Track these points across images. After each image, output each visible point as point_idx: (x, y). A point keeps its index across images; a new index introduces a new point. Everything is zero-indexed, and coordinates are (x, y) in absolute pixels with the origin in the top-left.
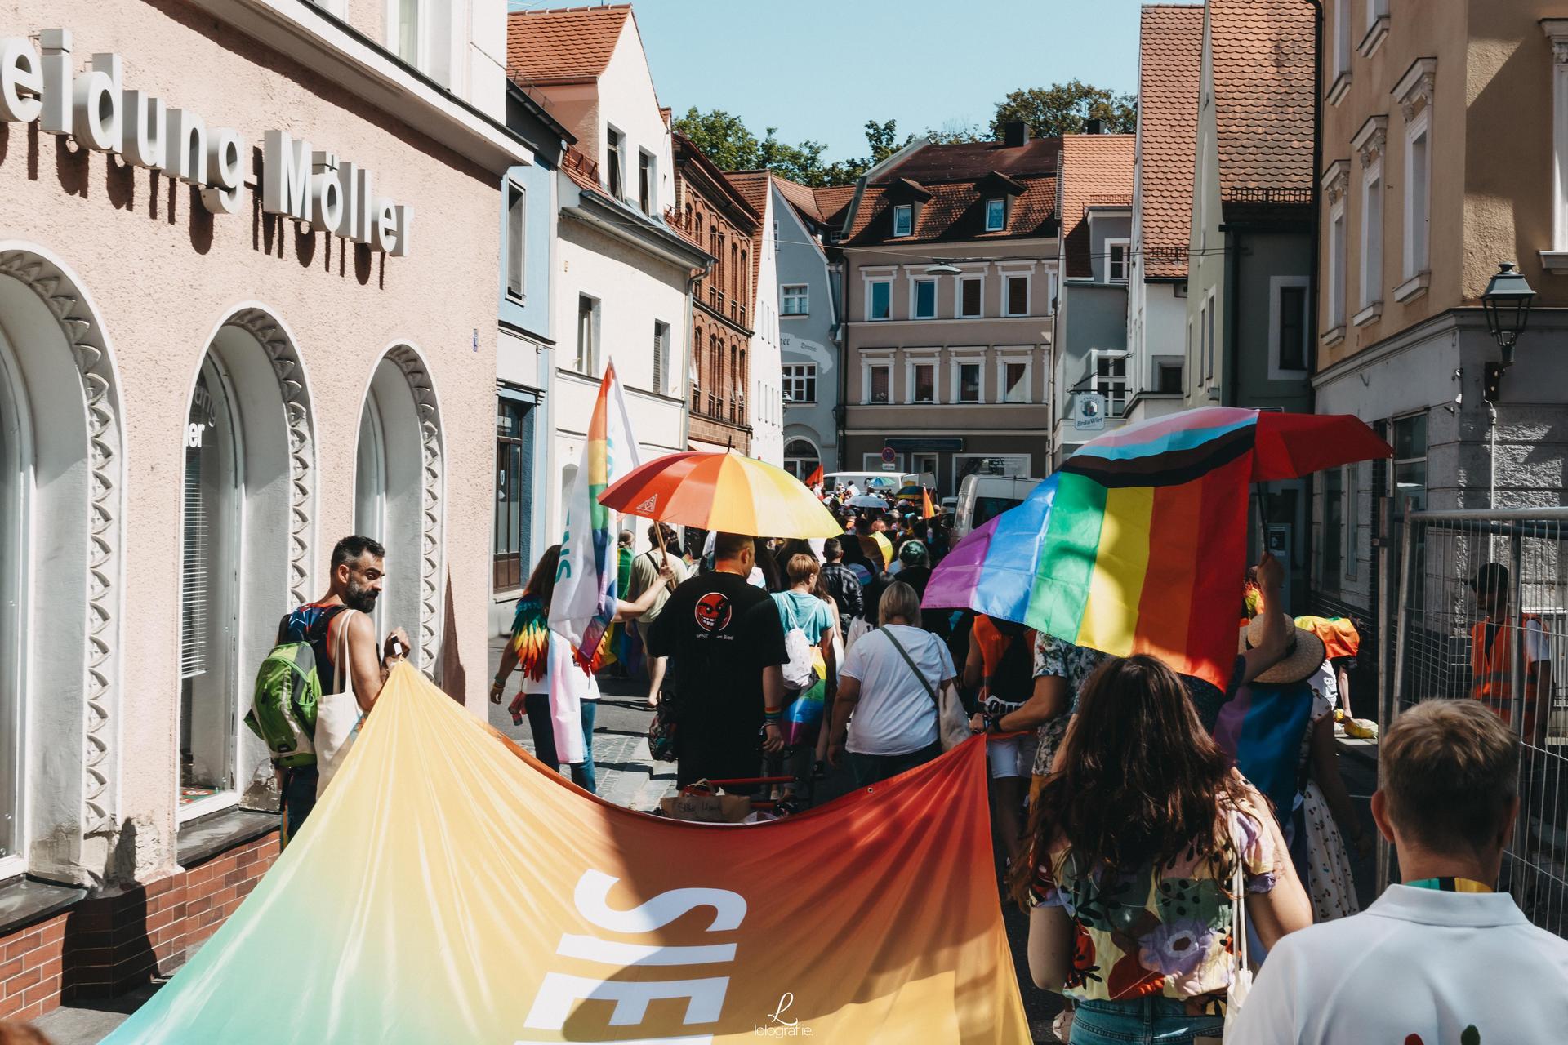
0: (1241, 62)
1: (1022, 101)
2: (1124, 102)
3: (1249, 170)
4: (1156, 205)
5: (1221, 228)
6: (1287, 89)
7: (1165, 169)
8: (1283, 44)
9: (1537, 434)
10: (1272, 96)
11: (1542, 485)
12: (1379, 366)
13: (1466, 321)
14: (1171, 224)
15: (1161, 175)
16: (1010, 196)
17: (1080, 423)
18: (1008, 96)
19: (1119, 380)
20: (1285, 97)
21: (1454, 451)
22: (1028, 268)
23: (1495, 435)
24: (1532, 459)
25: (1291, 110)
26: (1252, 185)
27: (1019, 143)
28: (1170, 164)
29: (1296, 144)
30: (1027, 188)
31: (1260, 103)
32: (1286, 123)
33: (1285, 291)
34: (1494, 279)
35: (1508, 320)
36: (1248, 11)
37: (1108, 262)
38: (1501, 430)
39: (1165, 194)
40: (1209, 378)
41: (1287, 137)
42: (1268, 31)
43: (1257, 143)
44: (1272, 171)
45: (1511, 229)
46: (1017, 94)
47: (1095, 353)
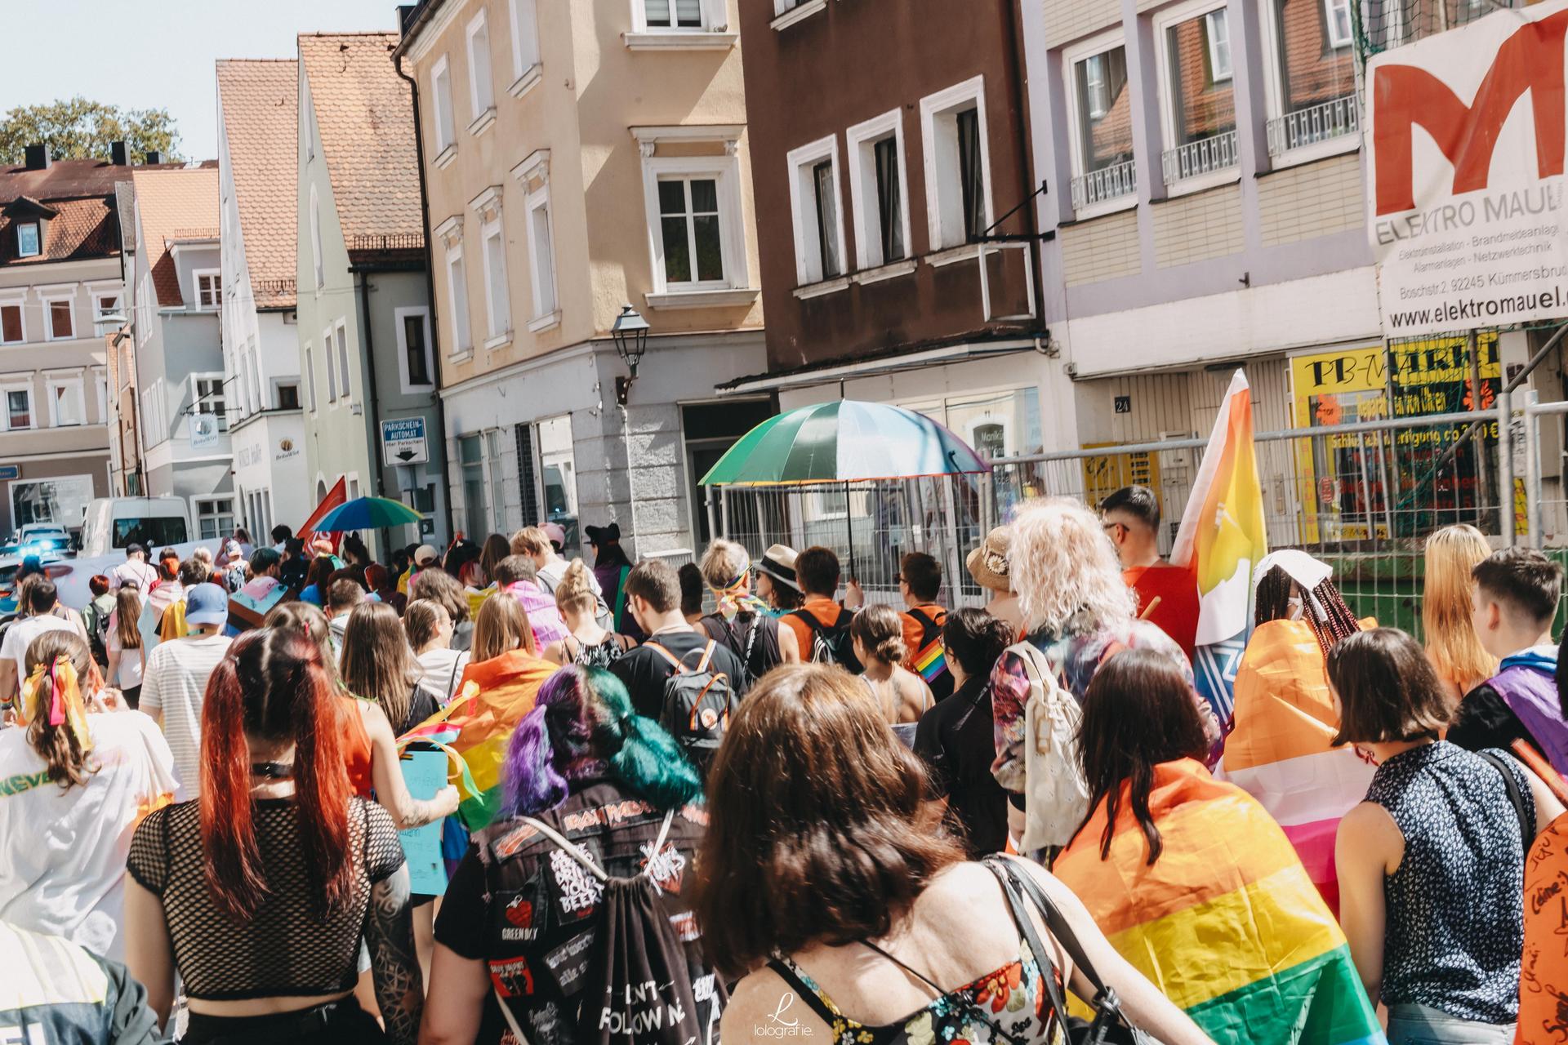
0: (342, 125)
1: (24, 118)
2: (132, 118)
3: (364, 219)
4: (256, 243)
5: (350, 270)
6: (386, 148)
7: (259, 210)
8: (375, 109)
9: (656, 427)
10: (374, 154)
11: (663, 462)
12: (514, 381)
13: (601, 347)
14: (271, 259)
15: (256, 215)
16: (42, 221)
17: (195, 442)
18: (8, 113)
19: (219, 399)
20: (384, 155)
21: (600, 443)
22: (70, 291)
23: (627, 430)
24: (654, 446)
25: (391, 166)
26: (369, 232)
27: (42, 166)
28: (263, 205)
29: (399, 195)
30: (59, 212)
31: (364, 160)
32: (389, 177)
33: (407, 319)
34: (620, 317)
35: (631, 346)
36: (341, 79)
37: (197, 291)
38: (632, 425)
39: (263, 232)
40: (346, 395)
41: (391, 189)
42: (360, 97)
43: (368, 195)
44: (384, 219)
45: (623, 279)
46: (18, 111)
47: (194, 377)
